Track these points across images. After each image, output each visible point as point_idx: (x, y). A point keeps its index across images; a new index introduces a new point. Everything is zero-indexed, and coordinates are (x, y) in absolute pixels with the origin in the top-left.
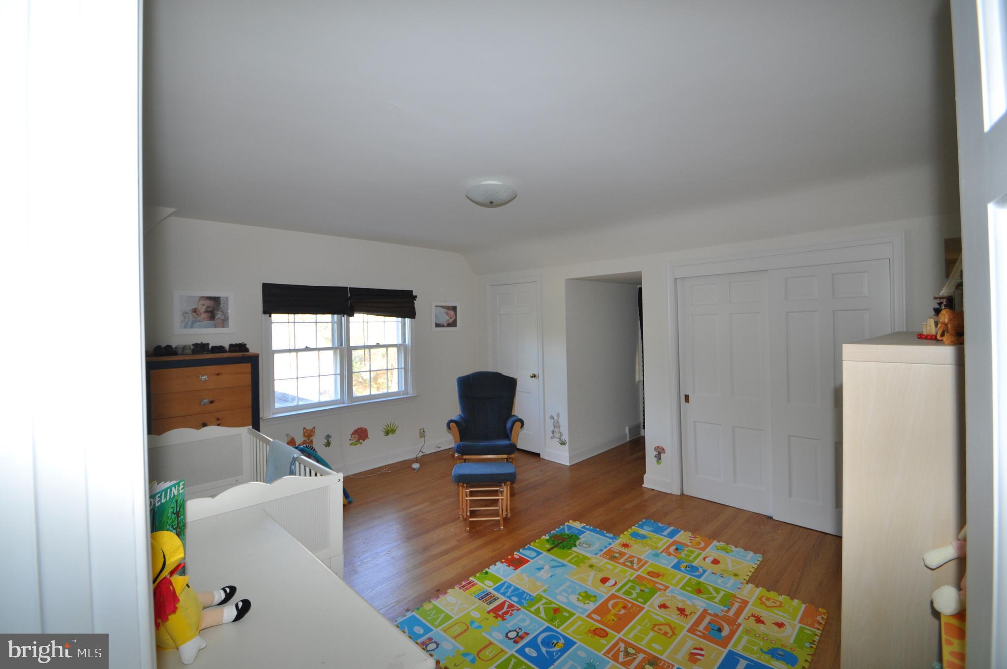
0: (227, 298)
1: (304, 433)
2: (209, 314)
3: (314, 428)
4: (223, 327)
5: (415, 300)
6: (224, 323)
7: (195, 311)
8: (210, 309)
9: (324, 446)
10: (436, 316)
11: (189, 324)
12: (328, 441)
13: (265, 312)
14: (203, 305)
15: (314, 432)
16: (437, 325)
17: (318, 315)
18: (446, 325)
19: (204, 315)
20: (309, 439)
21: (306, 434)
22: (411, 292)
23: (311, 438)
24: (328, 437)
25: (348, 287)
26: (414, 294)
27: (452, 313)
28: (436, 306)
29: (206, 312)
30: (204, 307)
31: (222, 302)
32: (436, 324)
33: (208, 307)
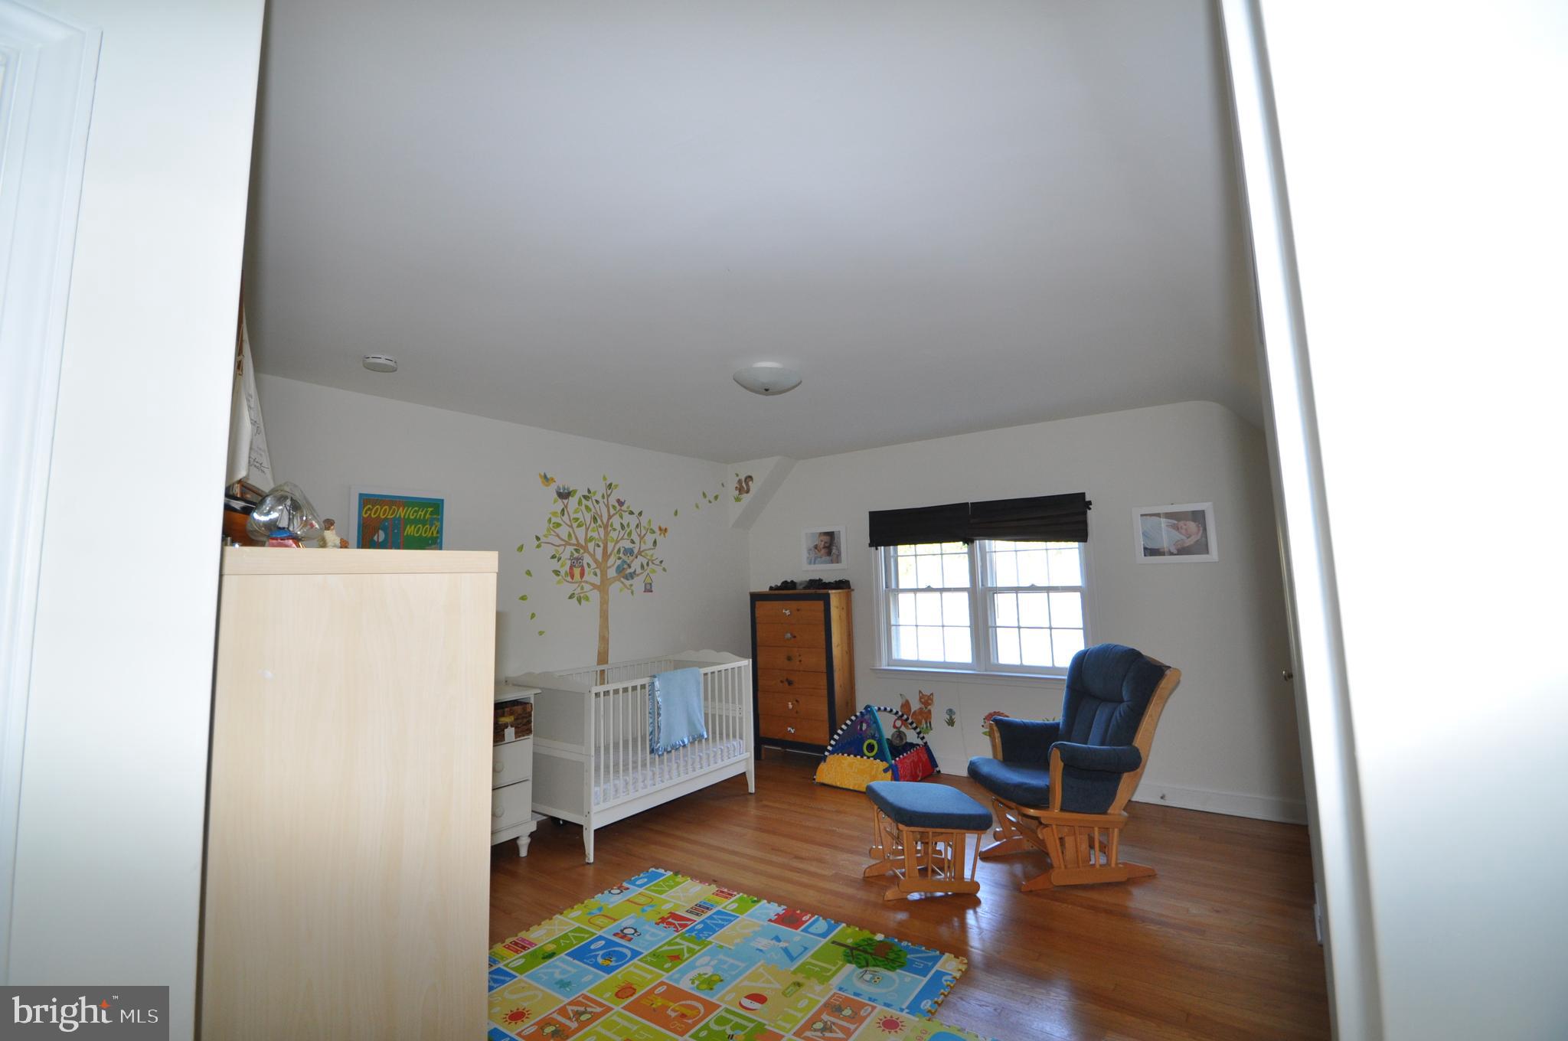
0: (839, 532)
1: (920, 698)
2: (827, 550)
3: (932, 694)
4: (838, 563)
5: (1090, 509)
6: (838, 560)
7: (816, 547)
8: (827, 545)
9: (946, 724)
10: (1144, 534)
11: (813, 561)
12: (951, 717)
13: (871, 545)
14: (822, 541)
15: (932, 700)
16: (1150, 552)
17: (944, 544)
18: (1175, 552)
19: (823, 551)
20: (926, 708)
21: (923, 700)
22: (1083, 495)
23: (929, 707)
24: (950, 712)
25: (968, 503)
26: (1088, 499)
27: (1192, 526)
28: (1142, 515)
29: (825, 547)
30: (823, 543)
31: (836, 536)
32: (1145, 549)
33: (825, 543)
